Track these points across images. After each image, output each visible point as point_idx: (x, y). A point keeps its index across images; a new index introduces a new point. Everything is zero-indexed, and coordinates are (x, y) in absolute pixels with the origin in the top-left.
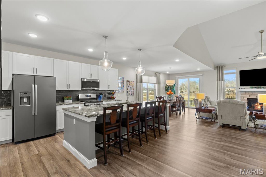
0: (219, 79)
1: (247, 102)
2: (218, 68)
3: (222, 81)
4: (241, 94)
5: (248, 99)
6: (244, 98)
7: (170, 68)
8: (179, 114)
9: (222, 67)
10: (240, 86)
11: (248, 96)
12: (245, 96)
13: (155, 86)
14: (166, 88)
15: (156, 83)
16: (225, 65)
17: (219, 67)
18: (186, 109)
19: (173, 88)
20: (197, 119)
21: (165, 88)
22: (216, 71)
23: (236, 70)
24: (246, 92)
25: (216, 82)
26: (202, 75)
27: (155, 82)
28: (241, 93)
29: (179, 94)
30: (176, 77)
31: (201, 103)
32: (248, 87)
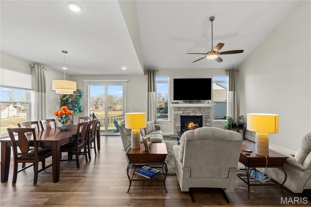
0: (150, 90)
1: (180, 120)
2: (149, 72)
3: (154, 92)
4: (174, 111)
5: (181, 117)
6: (177, 115)
7: (63, 52)
8: (87, 160)
9: (154, 72)
10: (174, 99)
11: (181, 113)
12: (178, 112)
13: (28, 97)
14: (62, 101)
15: (32, 90)
16: (157, 70)
17: (151, 72)
18: (102, 139)
19: (78, 100)
20: (131, 182)
21: (60, 101)
22: (147, 76)
23: (169, 78)
24: (179, 107)
25: (147, 92)
26: (127, 81)
27: (30, 87)
28: (174, 109)
29: (89, 112)
30: (84, 81)
31: (138, 138)
32: (181, 101)
